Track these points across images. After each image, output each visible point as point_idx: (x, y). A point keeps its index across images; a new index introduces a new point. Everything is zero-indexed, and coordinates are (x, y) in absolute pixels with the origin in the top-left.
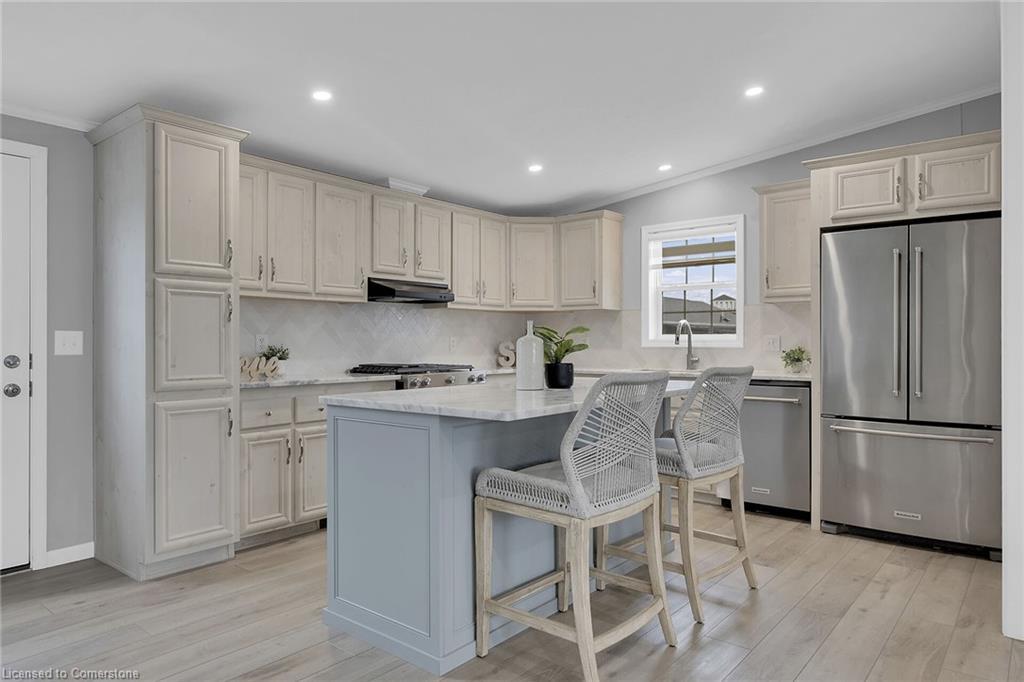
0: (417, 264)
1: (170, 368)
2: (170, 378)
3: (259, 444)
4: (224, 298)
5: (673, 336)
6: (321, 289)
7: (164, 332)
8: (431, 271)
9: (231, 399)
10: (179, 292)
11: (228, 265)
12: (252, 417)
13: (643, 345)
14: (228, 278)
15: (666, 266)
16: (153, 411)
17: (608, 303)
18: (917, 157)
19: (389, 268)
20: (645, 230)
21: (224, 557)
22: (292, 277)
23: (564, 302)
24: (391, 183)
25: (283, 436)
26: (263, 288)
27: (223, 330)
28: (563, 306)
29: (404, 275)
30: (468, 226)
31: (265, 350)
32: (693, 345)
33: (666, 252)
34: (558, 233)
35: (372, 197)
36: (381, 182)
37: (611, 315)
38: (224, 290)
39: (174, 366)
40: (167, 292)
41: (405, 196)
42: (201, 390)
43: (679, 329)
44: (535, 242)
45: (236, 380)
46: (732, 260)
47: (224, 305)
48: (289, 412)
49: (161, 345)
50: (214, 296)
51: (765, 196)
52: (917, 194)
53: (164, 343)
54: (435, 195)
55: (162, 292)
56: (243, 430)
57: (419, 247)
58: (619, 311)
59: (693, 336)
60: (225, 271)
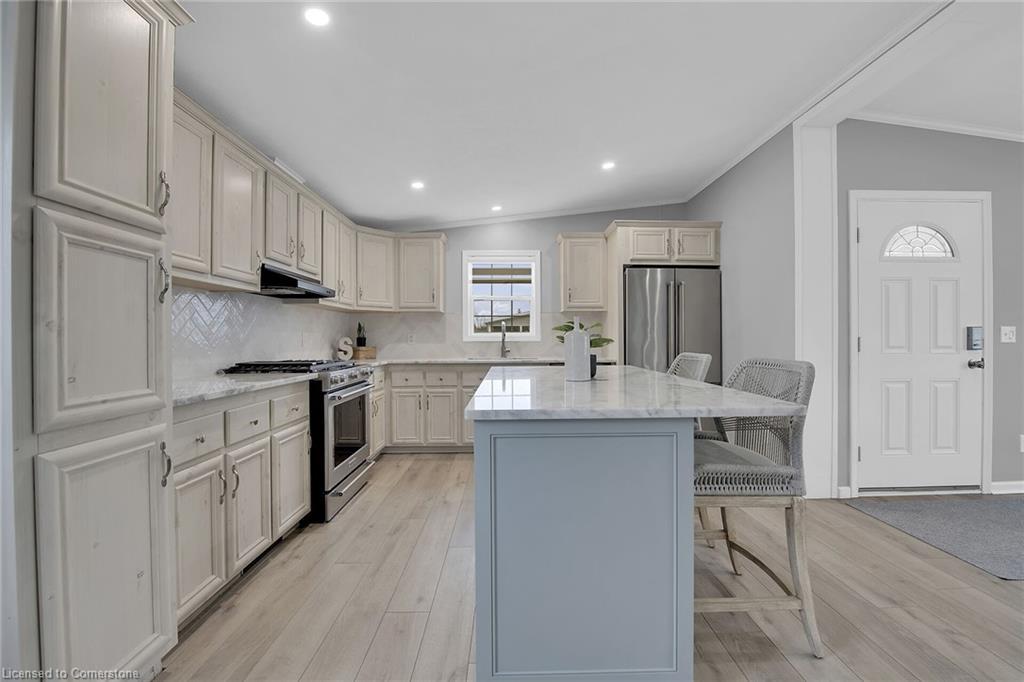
0: (300, 256)
1: (66, 385)
2: (68, 402)
3: (188, 486)
4: (153, 263)
5: (500, 334)
7: (54, 316)
8: (309, 264)
9: (163, 428)
10: (85, 242)
11: (161, 211)
13: (465, 339)
14: (160, 233)
15: (474, 282)
16: (30, 473)
18: (676, 230)
19: (280, 256)
20: (465, 252)
23: (403, 304)
25: (214, 467)
27: (152, 313)
28: (401, 308)
29: (289, 265)
30: (331, 227)
32: (506, 340)
33: (475, 271)
34: (397, 245)
35: (266, 173)
37: (439, 316)
38: (155, 250)
39: (72, 380)
40: (60, 237)
41: (292, 181)
42: (119, 418)
43: (504, 328)
46: (529, 282)
47: (153, 274)
48: (220, 433)
50: (140, 258)
51: (568, 240)
52: (676, 250)
53: (55, 334)
55: (50, 236)
57: (302, 238)
58: (444, 314)
59: (507, 334)
60: (154, 220)
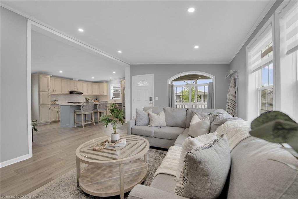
0: (77, 89)
2: (41, 103)
3: (53, 111)
6: (62, 93)
8: (79, 90)
9: (49, 106)
10: (42, 94)
11: (49, 91)
12: (52, 107)
14: (49, 92)
16: (39, 107)
17: (105, 94)
19: (73, 90)
20: (110, 85)
21: (49, 123)
22: (58, 91)
23: (99, 94)
24: (73, 79)
25: (57, 110)
26: (54, 93)
27: (48, 98)
29: (75, 91)
30: (85, 84)
31: (55, 100)
35: (70, 81)
36: (72, 79)
37: (106, 96)
41: (75, 81)
42: (45, 104)
44: (96, 86)
45: (50, 103)
48: (58, 107)
49: (40, 100)
50: (47, 94)
54: (80, 80)
55: (40, 94)
56: (51, 109)
57: (78, 87)
58: (107, 95)
